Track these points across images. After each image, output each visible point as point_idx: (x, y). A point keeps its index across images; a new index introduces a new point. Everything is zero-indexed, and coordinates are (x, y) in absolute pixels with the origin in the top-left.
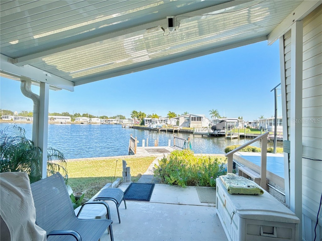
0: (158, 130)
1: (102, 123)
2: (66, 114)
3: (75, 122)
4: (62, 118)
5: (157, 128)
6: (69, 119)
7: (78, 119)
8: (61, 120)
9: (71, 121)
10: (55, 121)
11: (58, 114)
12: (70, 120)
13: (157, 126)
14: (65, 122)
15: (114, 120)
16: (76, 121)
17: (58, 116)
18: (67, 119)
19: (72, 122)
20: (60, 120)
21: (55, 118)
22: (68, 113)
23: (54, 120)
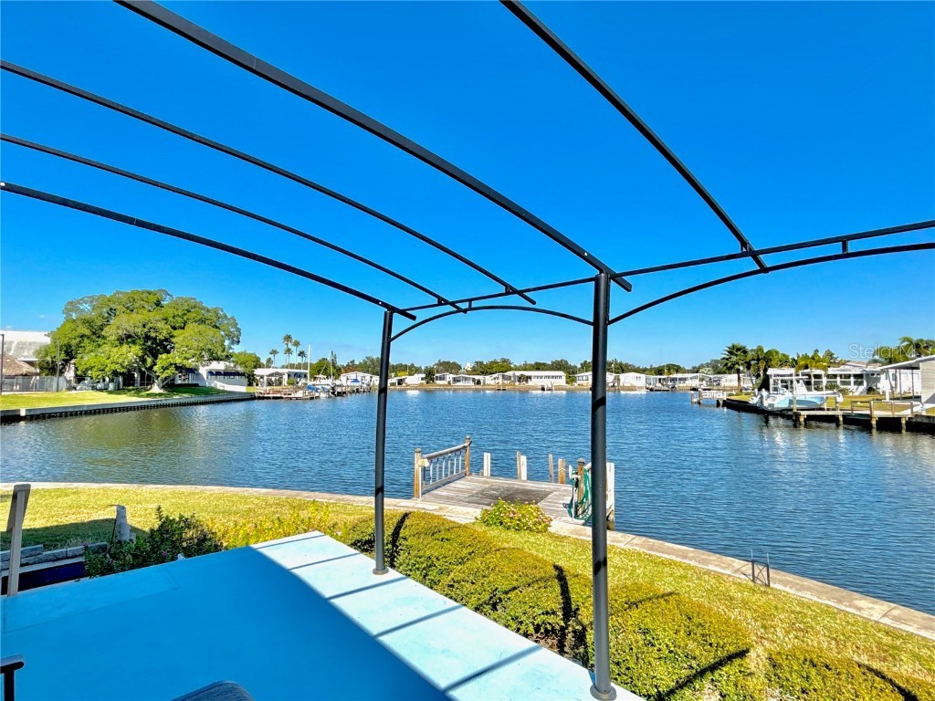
0: (798, 415)
1: (650, 387)
2: (559, 366)
3: (576, 385)
4: (546, 377)
5: (792, 410)
6: (560, 377)
7: (584, 378)
8: (543, 380)
9: (567, 383)
10: (531, 383)
11: (544, 364)
12: (562, 382)
13: (791, 402)
14: (550, 386)
15: (691, 378)
16: (578, 382)
17: (543, 370)
18: (556, 377)
19: (568, 386)
20: (539, 380)
21: (530, 377)
22: (566, 362)
23: (527, 382)
